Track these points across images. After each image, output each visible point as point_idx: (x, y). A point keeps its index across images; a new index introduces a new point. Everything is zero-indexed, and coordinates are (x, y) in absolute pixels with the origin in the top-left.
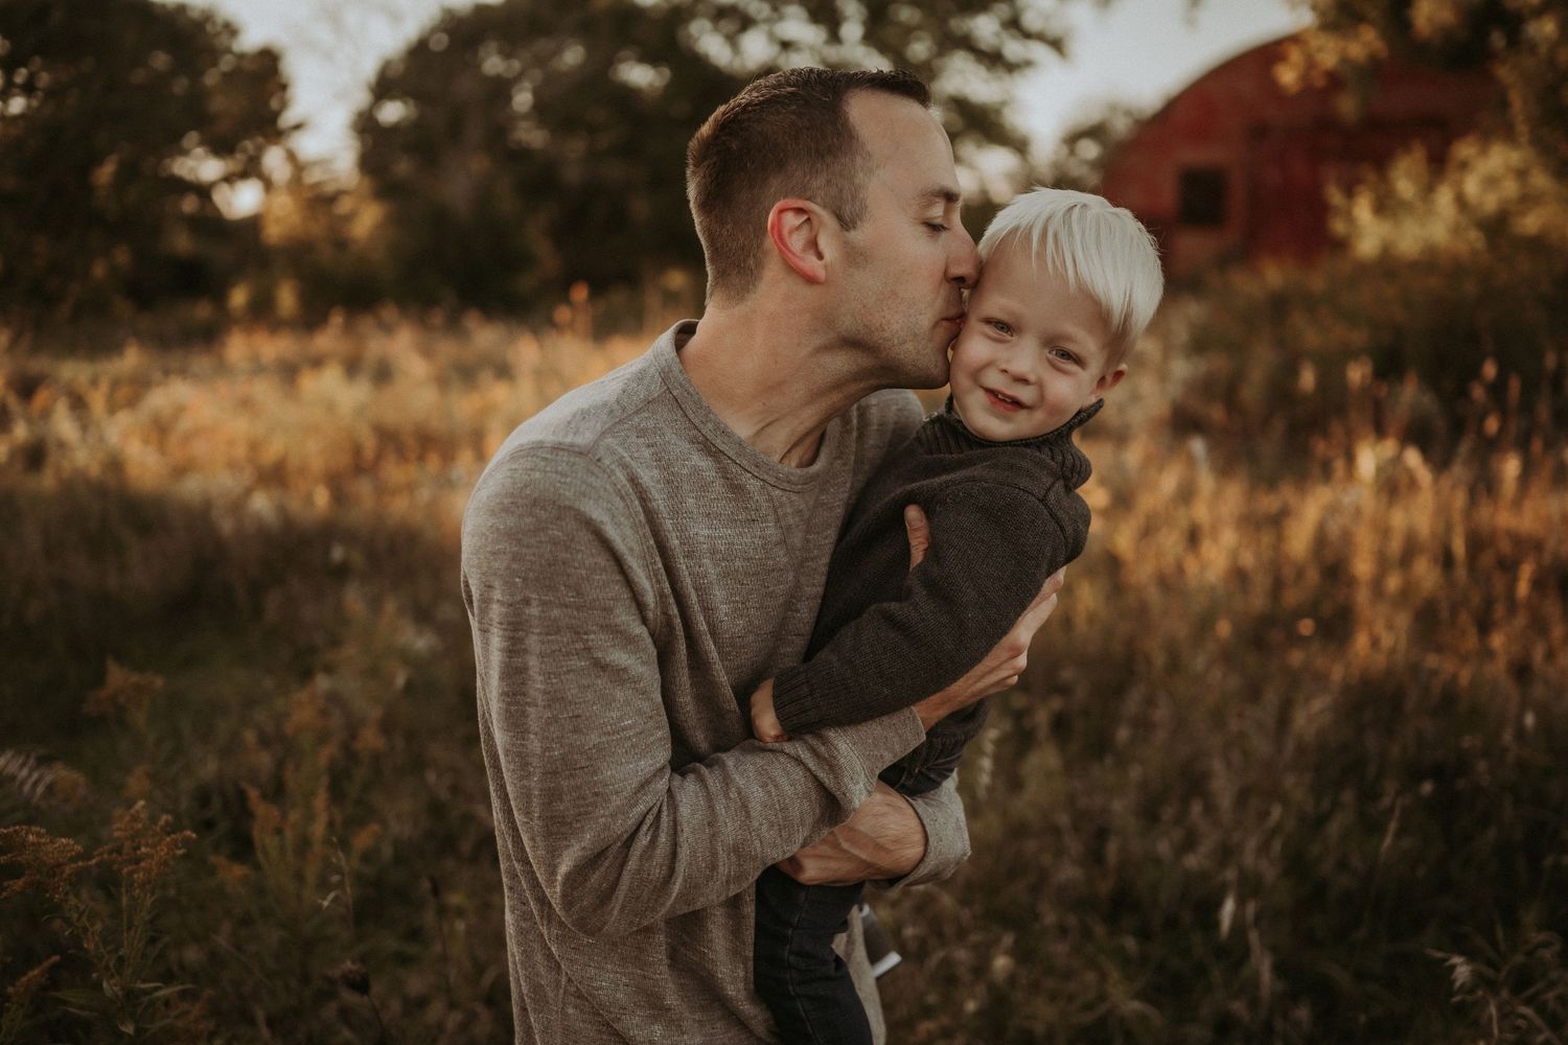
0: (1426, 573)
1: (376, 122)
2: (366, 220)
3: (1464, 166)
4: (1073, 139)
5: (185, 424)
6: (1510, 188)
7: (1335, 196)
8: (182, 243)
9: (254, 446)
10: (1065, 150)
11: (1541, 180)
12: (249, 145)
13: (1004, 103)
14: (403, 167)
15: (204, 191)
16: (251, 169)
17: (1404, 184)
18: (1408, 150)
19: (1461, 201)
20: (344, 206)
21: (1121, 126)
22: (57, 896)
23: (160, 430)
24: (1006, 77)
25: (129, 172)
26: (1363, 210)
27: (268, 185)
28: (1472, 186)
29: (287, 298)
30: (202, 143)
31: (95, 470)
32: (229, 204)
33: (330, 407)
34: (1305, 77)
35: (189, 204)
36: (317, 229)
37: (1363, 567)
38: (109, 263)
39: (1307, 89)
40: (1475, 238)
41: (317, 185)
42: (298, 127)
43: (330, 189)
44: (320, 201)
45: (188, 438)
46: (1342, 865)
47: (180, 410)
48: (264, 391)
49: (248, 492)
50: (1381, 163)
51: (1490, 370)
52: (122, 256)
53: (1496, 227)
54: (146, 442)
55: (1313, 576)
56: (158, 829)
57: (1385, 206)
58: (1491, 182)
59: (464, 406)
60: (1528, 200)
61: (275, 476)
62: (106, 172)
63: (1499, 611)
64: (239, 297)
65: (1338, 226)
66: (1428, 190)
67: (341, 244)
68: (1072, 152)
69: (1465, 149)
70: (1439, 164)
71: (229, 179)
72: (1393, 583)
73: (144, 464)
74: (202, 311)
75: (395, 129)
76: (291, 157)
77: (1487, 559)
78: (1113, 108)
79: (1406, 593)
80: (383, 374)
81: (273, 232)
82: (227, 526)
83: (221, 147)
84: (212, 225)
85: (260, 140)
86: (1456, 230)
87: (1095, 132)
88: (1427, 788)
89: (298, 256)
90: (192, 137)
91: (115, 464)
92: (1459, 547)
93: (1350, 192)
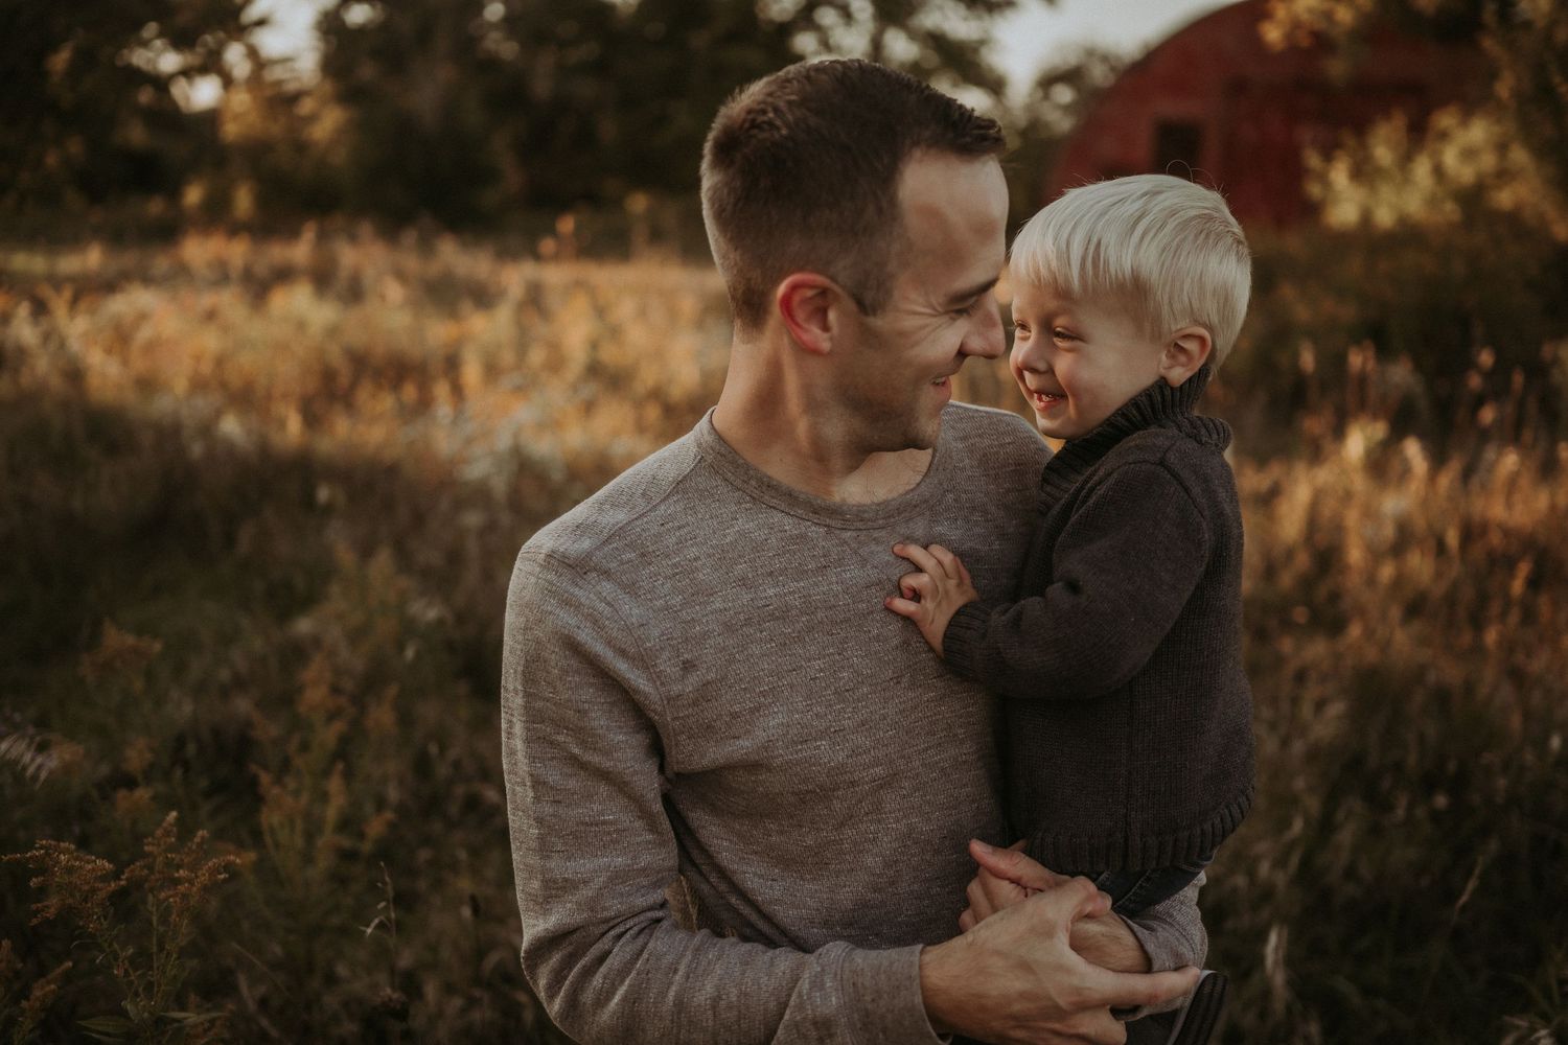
0: (1420, 564)
1: (343, 23)
2: (327, 124)
3: (1444, 136)
4: (1048, 81)
5: (144, 334)
6: (1488, 161)
7: (1313, 160)
8: (136, 135)
9: (220, 361)
10: (1040, 94)
11: (1519, 156)
12: (209, 39)
13: (982, 42)
14: (367, 72)
15: (161, 83)
16: (212, 64)
17: (1383, 153)
18: (1387, 116)
19: (1438, 171)
20: (306, 106)
21: (1099, 75)
22: (91, 926)
23: (120, 338)
24: (986, 16)
25: (85, 60)
26: (1340, 175)
27: (228, 82)
28: (1450, 157)
29: (243, 201)
30: (160, 35)
31: (56, 382)
32: (188, 98)
33: (301, 325)
34: (1289, 36)
35: (145, 96)
36: (276, 129)
37: (1355, 555)
38: (62, 153)
39: (1292, 49)
40: (1451, 211)
41: (279, 83)
42: (261, 23)
43: (291, 87)
44: (281, 101)
45: (151, 347)
46: (1350, 873)
47: (142, 317)
48: (230, 302)
49: (218, 414)
50: (1361, 128)
51: (1486, 358)
52: (75, 147)
53: (1472, 199)
54: (109, 351)
55: (1303, 561)
56: (194, 847)
57: (1363, 172)
58: (1469, 154)
59: (438, 332)
60: (1504, 175)
61: (244, 398)
62: (60, 60)
63: (1495, 608)
64: (193, 195)
65: (1314, 190)
66: (1406, 159)
67: (301, 147)
68: (1046, 97)
69: (1446, 120)
70: (1419, 134)
71: (187, 73)
72: (1387, 572)
73: (106, 373)
74: (155, 207)
75: (362, 31)
76: (253, 53)
77: (1477, 552)
78: (1090, 53)
79: (1398, 582)
80: (355, 293)
81: (231, 130)
82: (197, 450)
83: (181, 40)
84: (170, 119)
85: (221, 35)
86: (1432, 202)
87: (1070, 76)
88: (1441, 801)
89: (256, 156)
90: (151, 29)
91: (75, 374)
92: (1452, 538)
93: (1328, 156)
